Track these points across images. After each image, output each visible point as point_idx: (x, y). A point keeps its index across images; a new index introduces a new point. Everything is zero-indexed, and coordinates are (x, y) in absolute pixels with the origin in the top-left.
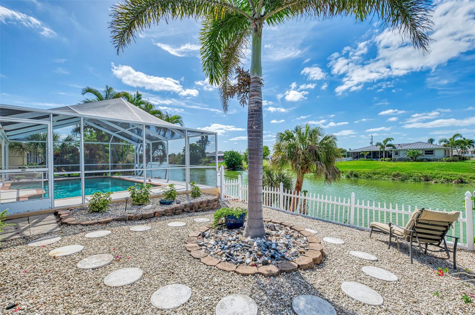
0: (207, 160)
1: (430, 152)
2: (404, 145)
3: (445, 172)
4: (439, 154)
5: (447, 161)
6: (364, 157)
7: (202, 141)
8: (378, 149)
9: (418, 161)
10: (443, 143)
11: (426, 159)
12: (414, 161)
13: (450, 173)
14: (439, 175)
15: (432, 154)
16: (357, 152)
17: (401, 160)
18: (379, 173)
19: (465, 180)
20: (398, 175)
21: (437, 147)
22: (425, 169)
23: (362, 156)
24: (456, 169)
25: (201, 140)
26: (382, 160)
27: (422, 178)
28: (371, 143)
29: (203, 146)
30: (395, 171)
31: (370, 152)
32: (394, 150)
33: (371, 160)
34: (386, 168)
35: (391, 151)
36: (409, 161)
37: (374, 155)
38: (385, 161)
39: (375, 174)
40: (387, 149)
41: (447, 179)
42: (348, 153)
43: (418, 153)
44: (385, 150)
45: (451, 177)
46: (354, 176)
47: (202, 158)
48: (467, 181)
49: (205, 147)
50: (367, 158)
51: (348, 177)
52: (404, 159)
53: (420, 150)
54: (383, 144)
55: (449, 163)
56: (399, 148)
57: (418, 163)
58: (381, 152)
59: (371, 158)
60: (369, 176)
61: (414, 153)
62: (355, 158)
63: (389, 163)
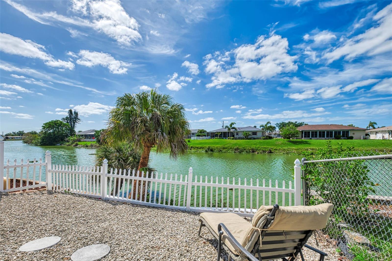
0: (76, 138)
1: (255, 133)
2: (242, 128)
3: (262, 146)
4: (259, 135)
5: (263, 139)
6: (218, 136)
7: (70, 118)
8: (226, 130)
9: (249, 139)
10: (262, 128)
11: (253, 138)
12: (247, 139)
13: (265, 146)
14: (259, 148)
15: (256, 134)
16: (214, 133)
17: (240, 138)
18: (226, 148)
19: (272, 151)
20: (237, 149)
21: (259, 130)
22: (252, 144)
23: (216, 135)
24: (268, 144)
25: (68, 117)
26: (229, 139)
27: (251, 151)
28: (223, 127)
29: (71, 124)
30: (236, 146)
31: (222, 132)
32: (236, 132)
33: (222, 139)
34: (231, 144)
35: (234, 132)
36: (244, 139)
37: (223, 135)
38: (230, 139)
39: (224, 148)
40: (232, 130)
41: (263, 150)
42: (207, 133)
43: (249, 134)
44: (231, 131)
45: (265, 149)
46: (211, 151)
47: (69, 136)
48: (273, 151)
49: (74, 125)
50: (220, 137)
51: (206, 151)
52: (241, 138)
53: (250, 131)
54: (230, 127)
55: (265, 140)
56: (239, 130)
57: (249, 140)
58: (229, 133)
59: (222, 137)
60: (220, 150)
61: (246, 134)
62: (212, 137)
63: (233, 141)
